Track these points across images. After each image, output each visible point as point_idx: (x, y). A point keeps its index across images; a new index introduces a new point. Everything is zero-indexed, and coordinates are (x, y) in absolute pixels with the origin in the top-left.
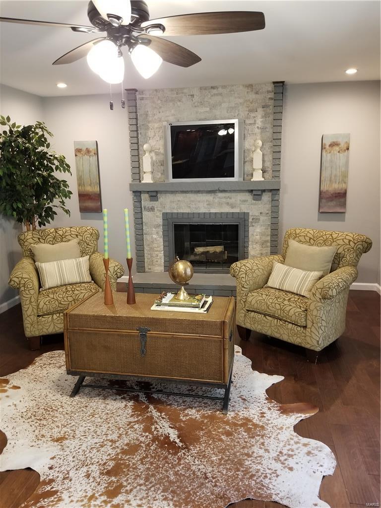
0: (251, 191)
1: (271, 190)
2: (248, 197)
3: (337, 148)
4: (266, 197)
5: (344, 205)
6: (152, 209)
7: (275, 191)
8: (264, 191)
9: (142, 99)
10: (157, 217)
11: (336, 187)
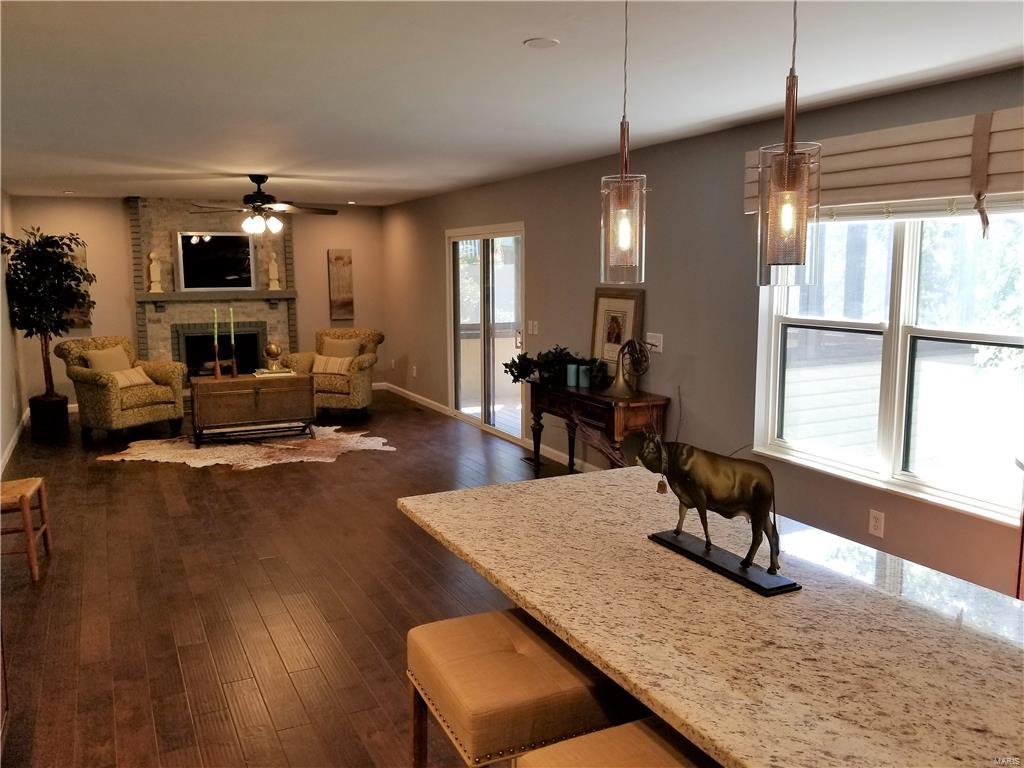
0: (268, 301)
1: (287, 300)
2: (264, 306)
3: (341, 262)
4: (283, 306)
5: (351, 312)
6: (159, 321)
7: (290, 301)
8: (280, 300)
9: (145, 206)
10: (165, 329)
11: (343, 296)
